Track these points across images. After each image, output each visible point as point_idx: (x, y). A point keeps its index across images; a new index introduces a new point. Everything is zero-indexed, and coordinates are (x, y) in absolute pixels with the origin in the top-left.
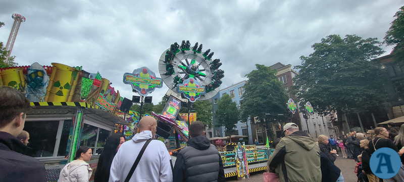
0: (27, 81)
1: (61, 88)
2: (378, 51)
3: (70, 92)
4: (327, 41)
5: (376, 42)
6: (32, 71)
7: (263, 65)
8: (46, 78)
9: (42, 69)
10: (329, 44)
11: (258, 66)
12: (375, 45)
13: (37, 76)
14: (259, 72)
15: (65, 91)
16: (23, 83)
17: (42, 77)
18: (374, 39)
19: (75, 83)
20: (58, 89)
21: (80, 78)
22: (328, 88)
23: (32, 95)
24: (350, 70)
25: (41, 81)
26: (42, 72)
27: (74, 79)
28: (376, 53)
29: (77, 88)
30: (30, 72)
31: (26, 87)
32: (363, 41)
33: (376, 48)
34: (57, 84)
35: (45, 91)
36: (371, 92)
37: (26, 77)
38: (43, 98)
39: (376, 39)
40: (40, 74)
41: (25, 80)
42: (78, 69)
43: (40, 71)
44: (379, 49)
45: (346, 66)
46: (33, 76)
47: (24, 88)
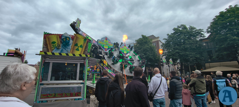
0: (61, 42)
1: (78, 47)
2: (203, 36)
3: (82, 49)
4: (180, 27)
5: (203, 31)
6: (64, 37)
7: (145, 36)
8: (71, 41)
9: (69, 36)
10: (181, 29)
11: (143, 36)
12: (202, 33)
13: (67, 40)
14: (143, 39)
15: (80, 49)
16: (59, 43)
17: (69, 41)
18: (202, 30)
19: (85, 45)
20: (77, 47)
21: (87, 43)
22: (179, 52)
23: (64, 49)
24: (190, 44)
25: (69, 43)
26: (69, 38)
27: (85, 43)
28: (201, 37)
29: (86, 47)
30: (63, 38)
31: (61, 45)
32: (197, 30)
33: (202, 34)
34: (76, 45)
35: (70, 48)
36: (198, 56)
37: (61, 40)
38: (69, 51)
39: (203, 30)
40: (68, 39)
41: (60, 41)
42: (87, 38)
43: (68, 37)
44: (203, 35)
45: (188, 42)
46: (65, 40)
47: (60, 45)
